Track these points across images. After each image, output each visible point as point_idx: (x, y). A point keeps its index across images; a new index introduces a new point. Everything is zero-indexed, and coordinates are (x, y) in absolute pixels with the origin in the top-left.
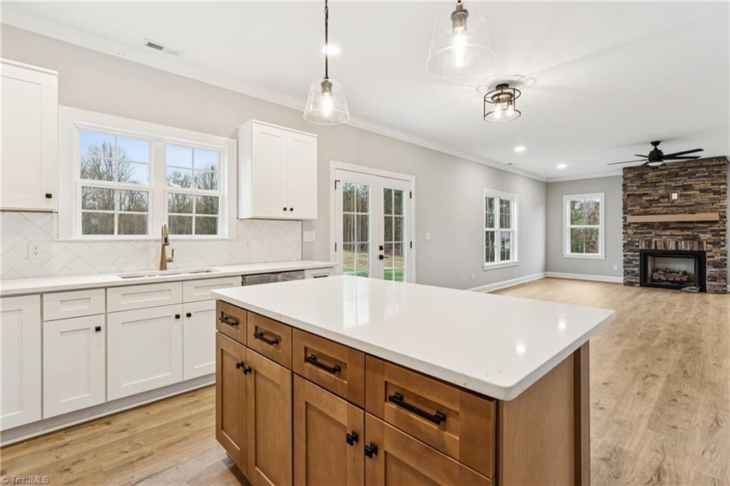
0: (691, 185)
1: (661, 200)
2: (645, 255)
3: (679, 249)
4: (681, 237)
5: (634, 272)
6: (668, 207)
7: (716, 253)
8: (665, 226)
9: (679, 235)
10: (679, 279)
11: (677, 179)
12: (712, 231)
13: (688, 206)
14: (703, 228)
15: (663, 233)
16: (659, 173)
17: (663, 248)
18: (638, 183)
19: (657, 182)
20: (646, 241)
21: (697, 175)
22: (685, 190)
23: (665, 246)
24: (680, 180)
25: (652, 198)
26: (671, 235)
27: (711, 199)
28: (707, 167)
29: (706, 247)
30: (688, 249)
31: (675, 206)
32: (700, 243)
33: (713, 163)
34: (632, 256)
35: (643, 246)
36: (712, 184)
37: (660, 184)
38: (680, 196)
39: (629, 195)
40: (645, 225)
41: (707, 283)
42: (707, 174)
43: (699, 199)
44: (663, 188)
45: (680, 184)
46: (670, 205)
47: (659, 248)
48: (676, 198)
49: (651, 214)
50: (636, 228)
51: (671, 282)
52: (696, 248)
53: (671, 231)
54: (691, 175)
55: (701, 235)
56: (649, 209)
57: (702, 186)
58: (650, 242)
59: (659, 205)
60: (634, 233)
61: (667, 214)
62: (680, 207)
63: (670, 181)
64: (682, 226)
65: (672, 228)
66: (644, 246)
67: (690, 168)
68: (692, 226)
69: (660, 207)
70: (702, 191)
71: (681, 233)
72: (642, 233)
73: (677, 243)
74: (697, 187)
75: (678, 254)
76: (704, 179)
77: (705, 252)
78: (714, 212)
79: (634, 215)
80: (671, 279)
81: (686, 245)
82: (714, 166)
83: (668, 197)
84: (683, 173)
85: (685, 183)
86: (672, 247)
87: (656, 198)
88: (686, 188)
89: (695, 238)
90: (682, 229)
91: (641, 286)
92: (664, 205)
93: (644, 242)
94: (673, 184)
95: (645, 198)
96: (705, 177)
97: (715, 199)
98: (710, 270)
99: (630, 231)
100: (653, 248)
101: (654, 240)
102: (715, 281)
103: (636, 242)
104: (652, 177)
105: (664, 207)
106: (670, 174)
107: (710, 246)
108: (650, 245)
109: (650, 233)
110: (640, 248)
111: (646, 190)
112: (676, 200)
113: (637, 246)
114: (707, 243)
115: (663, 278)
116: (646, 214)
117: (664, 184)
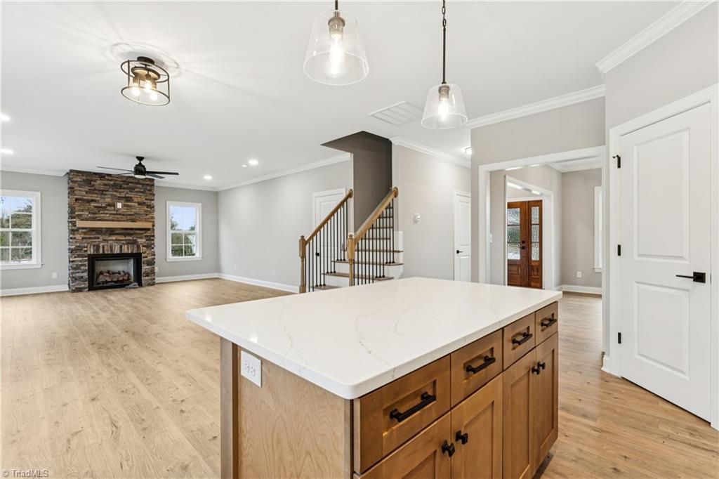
0: (131, 198)
1: (108, 208)
2: (93, 259)
3: (123, 252)
4: (124, 242)
5: (82, 277)
6: (114, 214)
7: (148, 254)
8: (111, 231)
9: (122, 240)
10: (121, 279)
11: (121, 190)
12: (146, 236)
13: (130, 215)
14: (140, 234)
15: (110, 238)
16: (106, 182)
17: (109, 252)
18: (87, 188)
19: (104, 191)
20: (94, 246)
21: (136, 190)
22: (127, 201)
23: (111, 250)
24: (123, 192)
25: (100, 205)
26: (117, 240)
27: (145, 211)
28: (143, 185)
29: (143, 249)
30: (130, 252)
31: (120, 214)
32: (138, 247)
33: (147, 183)
34: (81, 261)
35: (91, 251)
36: (146, 199)
37: (107, 193)
38: (124, 206)
39: (77, 199)
40: (93, 231)
41: (143, 278)
42: (142, 190)
43: (137, 210)
44: (110, 196)
45: (123, 195)
46: (115, 212)
47: (106, 252)
48: (120, 207)
49: (99, 220)
50: (84, 233)
51: (115, 282)
52: (135, 251)
53: (116, 236)
54: (132, 189)
55: (138, 240)
56: (97, 216)
57: (139, 200)
58: (98, 247)
59: (106, 212)
60: (83, 238)
61: (113, 221)
62: (123, 215)
63: (116, 191)
64: (126, 232)
65: (117, 234)
66: (92, 251)
67: (131, 183)
68: (132, 232)
69: (107, 214)
70: (140, 204)
71: (124, 238)
72: (90, 238)
73: (121, 247)
74: (135, 200)
75: (122, 257)
76: (140, 194)
77: (141, 254)
78: (147, 221)
79: (82, 220)
80: (115, 280)
81: (128, 248)
82: (147, 185)
83: (114, 205)
84: (126, 186)
85: (127, 195)
86: (117, 250)
87: (103, 205)
88: (129, 199)
89: (135, 242)
90: (125, 235)
91: (89, 290)
92: (111, 212)
93: (92, 247)
94: (118, 195)
95: (93, 204)
96: (142, 192)
97: (148, 211)
98: (145, 268)
99: (78, 237)
100: (101, 252)
101: (101, 245)
102: (148, 276)
103: (85, 247)
104: (100, 184)
105: (111, 214)
106: (115, 185)
107: (145, 248)
108: (98, 250)
109: (98, 238)
110: (89, 253)
111: (95, 197)
112: (120, 209)
113: (86, 251)
114: (143, 246)
115: (109, 279)
116: (94, 219)
117: (111, 193)
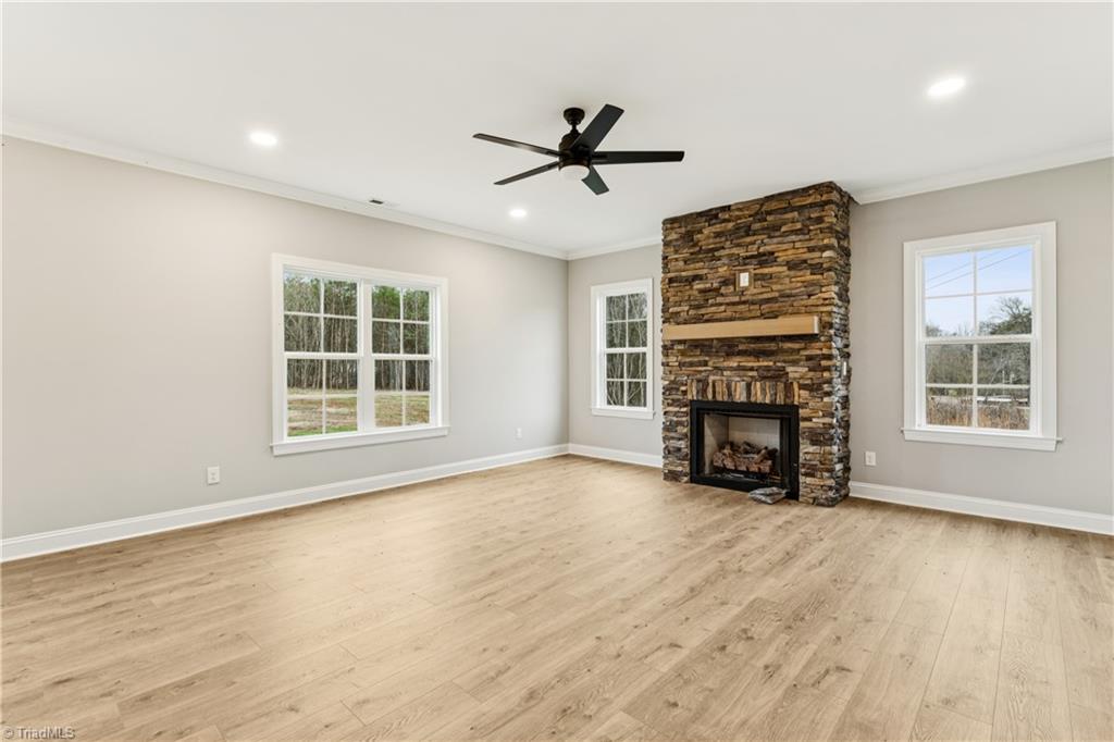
0: (773, 253)
1: (723, 290)
2: (700, 412)
3: (753, 399)
4: (754, 373)
5: (679, 450)
6: (734, 304)
7: (815, 410)
8: (729, 347)
9: (752, 369)
10: (754, 468)
11: (748, 239)
12: (809, 358)
13: (768, 301)
14: (793, 351)
15: (726, 364)
16: (718, 228)
17: (726, 398)
18: (685, 253)
19: (717, 249)
20: (699, 381)
21: (783, 229)
22: (762, 264)
23: (730, 394)
24: (753, 243)
25: (708, 285)
26: (740, 368)
27: (807, 284)
28: (800, 209)
29: (801, 395)
30: (767, 401)
31: (744, 303)
32: (788, 387)
33: (810, 200)
34: (676, 414)
35: (693, 394)
36: (811, 250)
37: (722, 253)
38: (755, 278)
39: (671, 280)
40: (696, 347)
41: (802, 479)
42: (799, 226)
43: (785, 285)
44: (725, 260)
45: (753, 250)
46: (737, 299)
47: (719, 398)
48: (747, 284)
49: (707, 321)
50: (683, 353)
51: (741, 472)
52: (780, 400)
53: (738, 359)
54: (772, 230)
55: (789, 369)
56: (703, 311)
57: (790, 255)
58: (703, 383)
59: (719, 300)
60: (681, 365)
61: (731, 319)
62: (753, 303)
63: (738, 245)
64: (760, 346)
65: (741, 353)
66: (695, 393)
67: (769, 213)
68: (772, 346)
69: (721, 304)
70: (792, 266)
71: (756, 364)
72: (691, 364)
73: (749, 386)
74: (782, 257)
75: (752, 410)
76: (793, 238)
77: (797, 407)
78: (810, 313)
79: (678, 324)
80: (743, 468)
81: (763, 390)
82: (812, 205)
83: (731, 281)
84: (757, 226)
85: (761, 250)
86: (740, 396)
87: (715, 285)
88: (765, 259)
89: (777, 376)
90: (758, 354)
91: (692, 480)
92: (728, 300)
93: (694, 384)
94: (742, 252)
95: (698, 286)
96: (796, 232)
97: (812, 284)
98: (806, 449)
99: (672, 360)
100: (710, 397)
101: (711, 378)
102: (813, 476)
103: (683, 385)
104: (708, 237)
105: (728, 304)
106: (737, 228)
107: (804, 393)
108: (704, 391)
109: (705, 364)
110: (690, 397)
111: (700, 268)
112: (746, 289)
113: (685, 393)
114: (802, 387)
115: (729, 465)
116: (699, 320)
117: (727, 252)
